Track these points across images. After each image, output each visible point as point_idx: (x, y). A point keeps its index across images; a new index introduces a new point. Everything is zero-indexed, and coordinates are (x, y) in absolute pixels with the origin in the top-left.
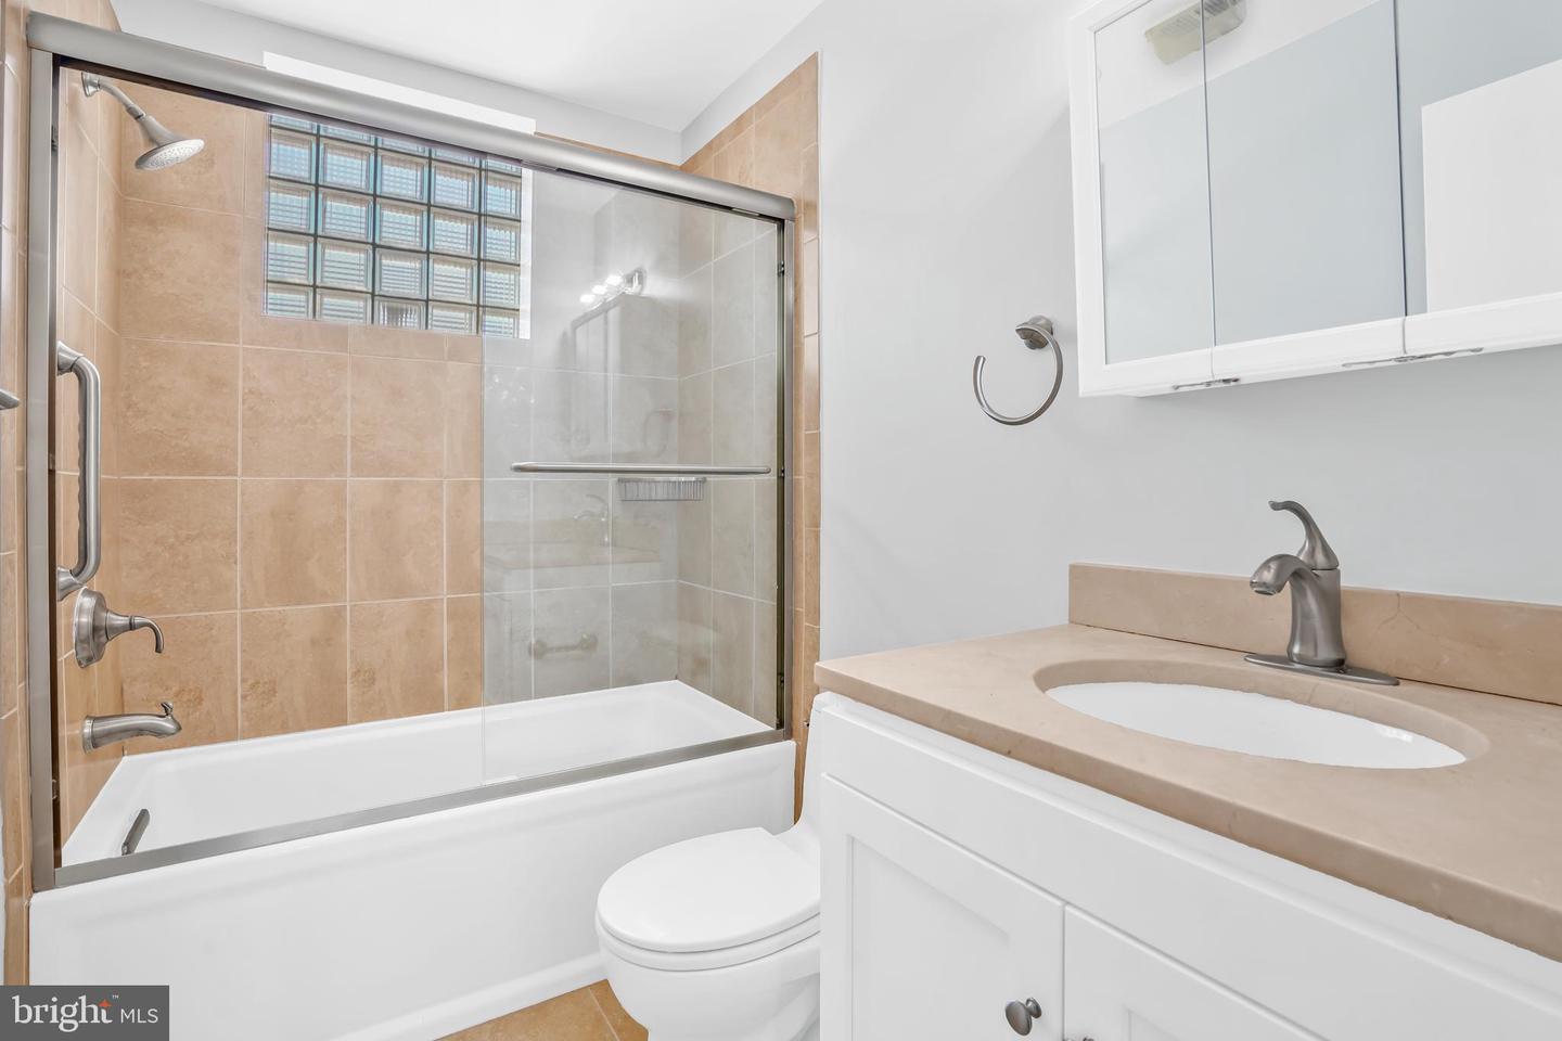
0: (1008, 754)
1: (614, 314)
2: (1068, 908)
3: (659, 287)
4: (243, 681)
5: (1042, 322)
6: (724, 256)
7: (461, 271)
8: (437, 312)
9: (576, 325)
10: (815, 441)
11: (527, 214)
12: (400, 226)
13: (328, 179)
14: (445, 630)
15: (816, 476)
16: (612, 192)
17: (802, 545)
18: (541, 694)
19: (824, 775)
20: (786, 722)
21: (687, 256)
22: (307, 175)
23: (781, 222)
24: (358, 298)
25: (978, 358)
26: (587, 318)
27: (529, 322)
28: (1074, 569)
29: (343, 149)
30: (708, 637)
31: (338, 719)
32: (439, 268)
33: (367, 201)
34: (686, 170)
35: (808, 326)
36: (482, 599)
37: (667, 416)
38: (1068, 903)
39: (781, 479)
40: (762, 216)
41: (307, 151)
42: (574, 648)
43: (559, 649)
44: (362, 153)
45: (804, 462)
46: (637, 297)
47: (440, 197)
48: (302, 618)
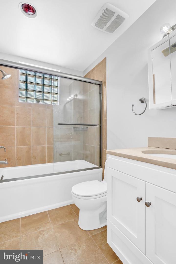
0: (137, 160)
1: (72, 101)
2: (146, 182)
3: (79, 97)
4: (16, 157)
5: (143, 99)
6: (91, 91)
7: (48, 95)
8: (45, 101)
9: (66, 103)
10: (106, 120)
11: (59, 86)
12: (39, 88)
13: (28, 81)
14: (46, 151)
15: (106, 126)
16: (73, 81)
17: (104, 137)
18: (61, 161)
19: (108, 167)
20: (101, 165)
21: (84, 91)
22: (25, 80)
23: (100, 85)
24: (33, 99)
25: (133, 105)
26: (68, 102)
27: (59, 103)
28: (149, 138)
29: (30, 76)
30: (88, 152)
31: (30, 164)
32: (45, 94)
33: (34, 84)
34: (85, 77)
35: (105, 102)
36: (53, 146)
37: (81, 117)
38: (147, 182)
39: (100, 126)
40: (97, 84)
41: (25, 77)
42: (66, 154)
43: (64, 154)
44: (33, 77)
45: (104, 124)
46: (76, 99)
47: (45, 83)
48: (25, 148)
